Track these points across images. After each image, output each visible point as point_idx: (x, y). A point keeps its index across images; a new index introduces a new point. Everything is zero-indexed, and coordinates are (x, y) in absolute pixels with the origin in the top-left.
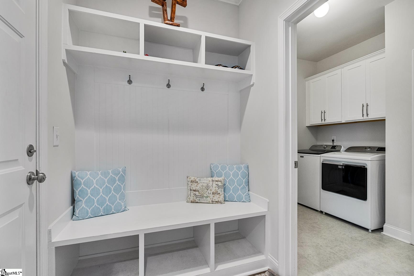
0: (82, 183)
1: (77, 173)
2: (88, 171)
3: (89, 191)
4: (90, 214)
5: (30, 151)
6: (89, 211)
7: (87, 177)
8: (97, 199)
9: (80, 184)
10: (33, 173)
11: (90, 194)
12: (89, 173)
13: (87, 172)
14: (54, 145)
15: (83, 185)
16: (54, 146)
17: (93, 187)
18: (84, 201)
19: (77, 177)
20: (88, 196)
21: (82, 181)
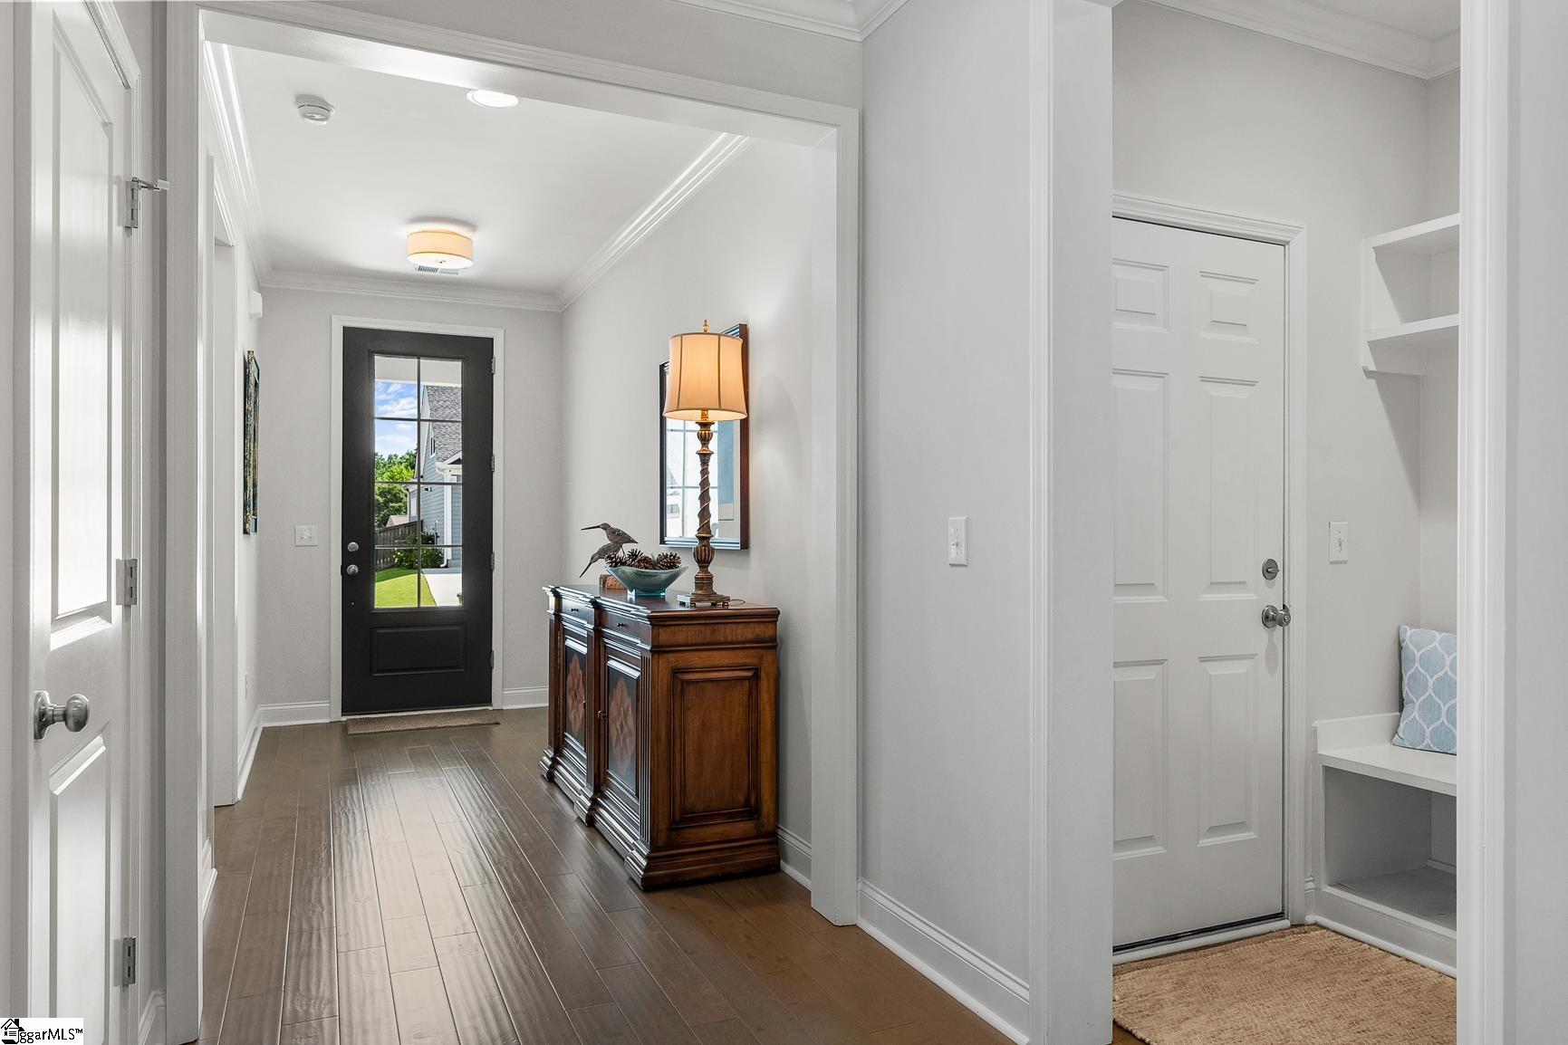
0: (1417, 658)
1: (1409, 633)
2: (1440, 631)
3: (1431, 682)
4: (1428, 741)
5: (1270, 570)
6: (1428, 732)
7: (1431, 646)
8: (1448, 705)
9: (1413, 661)
10: (1274, 609)
11: (1433, 689)
12: (1438, 636)
13: (1435, 632)
14: (1331, 560)
15: (1417, 664)
16: (1331, 563)
17: (1441, 674)
18: (1417, 704)
19: (1407, 641)
20: (1428, 693)
21: (1418, 655)
